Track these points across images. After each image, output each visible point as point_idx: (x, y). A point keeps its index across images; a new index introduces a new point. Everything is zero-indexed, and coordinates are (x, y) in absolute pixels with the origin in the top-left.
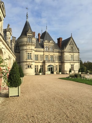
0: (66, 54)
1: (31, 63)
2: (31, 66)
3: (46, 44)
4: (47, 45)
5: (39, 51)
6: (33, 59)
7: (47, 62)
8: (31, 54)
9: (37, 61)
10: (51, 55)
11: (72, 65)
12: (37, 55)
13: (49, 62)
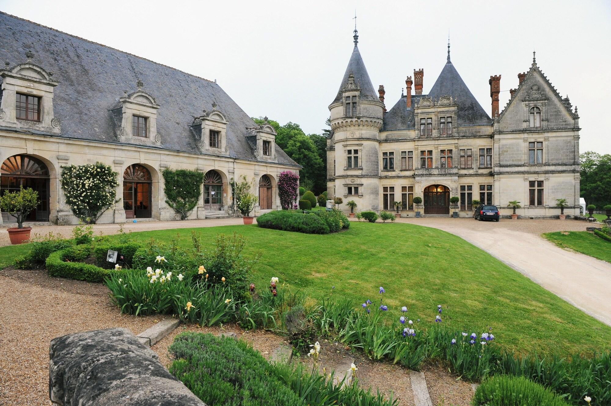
0: (503, 142)
1: (358, 181)
2: (356, 189)
3: (423, 113)
4: (428, 113)
5: (397, 141)
7: (422, 175)
8: (356, 151)
9: (390, 174)
10: (441, 148)
11: (532, 184)
12: (391, 153)
13: (430, 175)
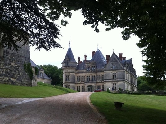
0: (106, 73)
1: (69, 84)
2: (68, 87)
3: (87, 65)
4: (89, 65)
6: (70, 80)
8: (68, 76)
9: (79, 83)
10: (92, 75)
11: (114, 84)
12: (79, 77)
13: (89, 82)
